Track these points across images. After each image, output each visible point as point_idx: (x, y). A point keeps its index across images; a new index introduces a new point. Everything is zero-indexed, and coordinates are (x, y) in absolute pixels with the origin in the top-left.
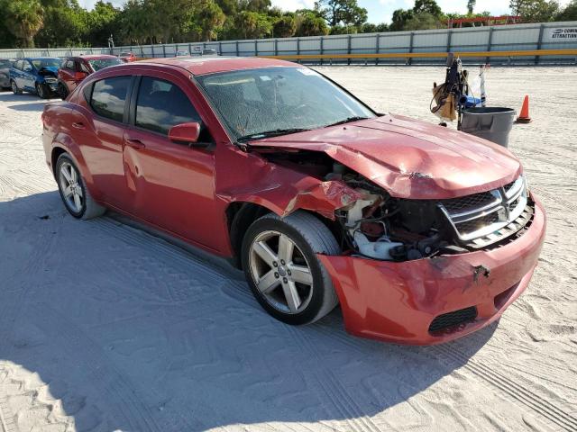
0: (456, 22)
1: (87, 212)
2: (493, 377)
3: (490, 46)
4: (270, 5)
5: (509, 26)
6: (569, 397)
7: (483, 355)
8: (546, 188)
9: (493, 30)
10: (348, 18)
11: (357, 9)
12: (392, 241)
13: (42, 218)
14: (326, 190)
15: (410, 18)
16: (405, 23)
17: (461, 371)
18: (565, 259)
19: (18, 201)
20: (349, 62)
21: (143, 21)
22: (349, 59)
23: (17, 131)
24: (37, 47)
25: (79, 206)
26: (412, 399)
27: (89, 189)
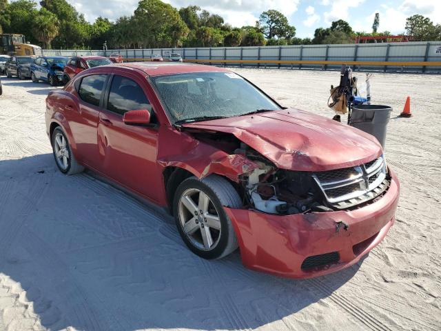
0: (363, 39)
1: (71, 170)
2: (349, 306)
3: (387, 58)
4: (223, 22)
5: (402, 43)
6: (404, 325)
7: (345, 290)
8: (414, 167)
9: (390, 46)
10: (281, 33)
11: (288, 27)
12: (280, 200)
13: (40, 172)
14: (231, 161)
15: (328, 34)
16: (323, 39)
17: (325, 301)
18: (420, 222)
19: (25, 159)
20: (279, 66)
21: (129, 32)
22: (280, 64)
23: (31, 109)
24: (52, 48)
25: (66, 165)
26: (286, 318)
27: (73, 153)
